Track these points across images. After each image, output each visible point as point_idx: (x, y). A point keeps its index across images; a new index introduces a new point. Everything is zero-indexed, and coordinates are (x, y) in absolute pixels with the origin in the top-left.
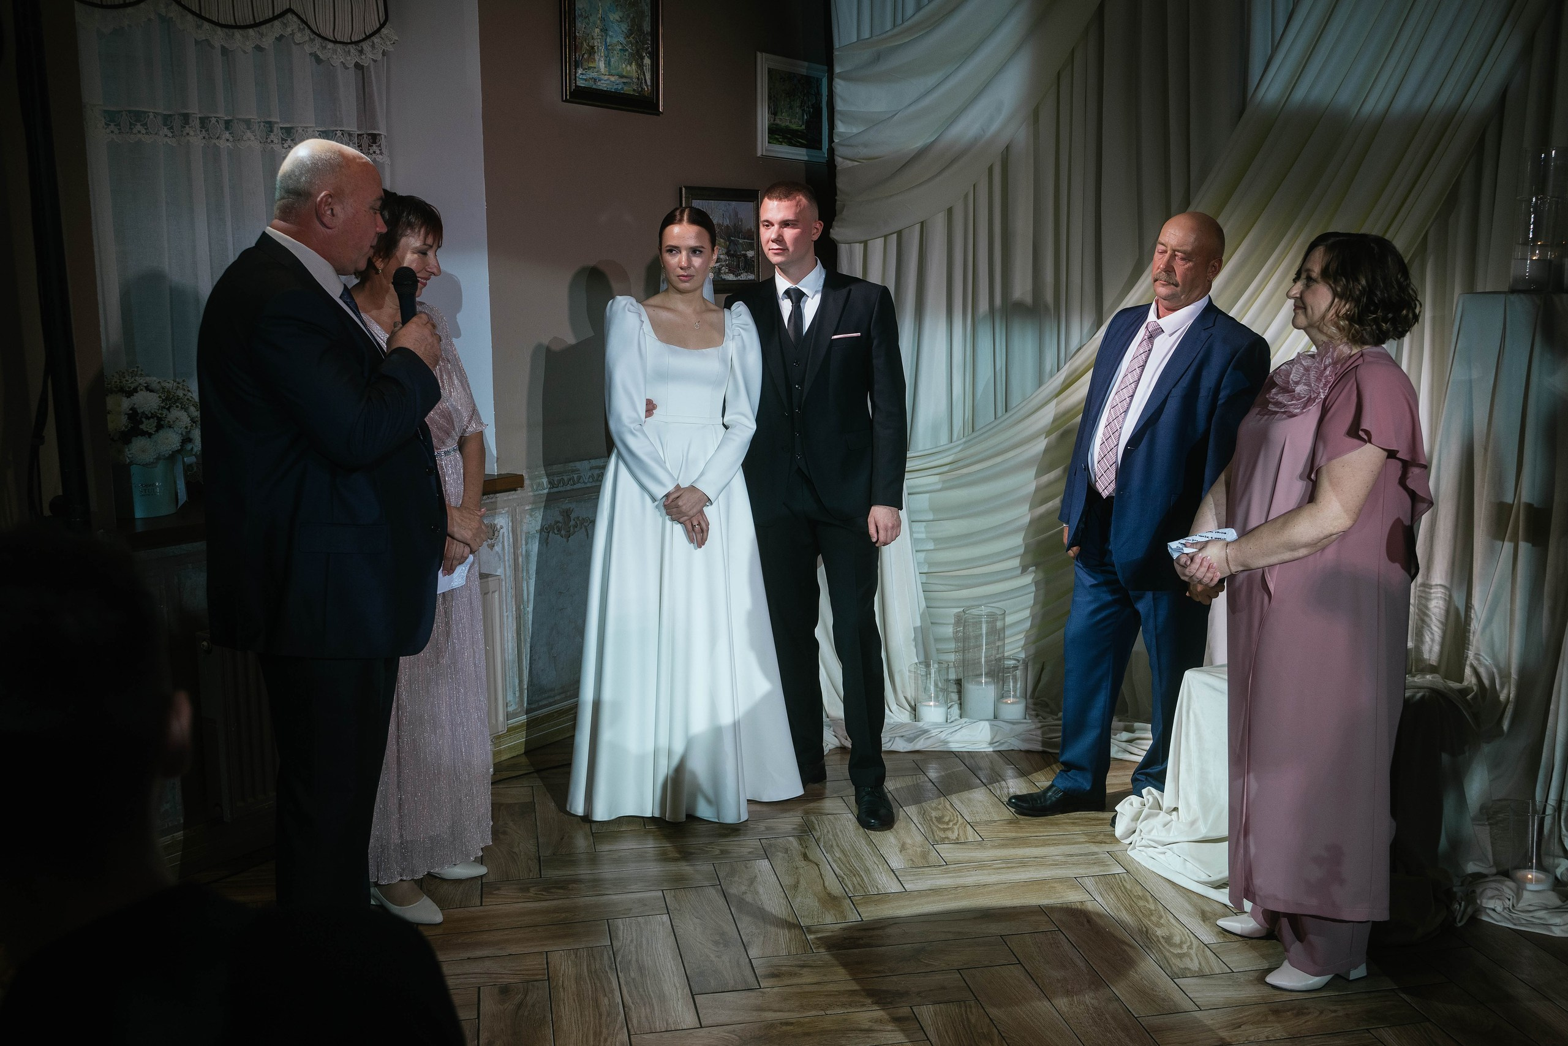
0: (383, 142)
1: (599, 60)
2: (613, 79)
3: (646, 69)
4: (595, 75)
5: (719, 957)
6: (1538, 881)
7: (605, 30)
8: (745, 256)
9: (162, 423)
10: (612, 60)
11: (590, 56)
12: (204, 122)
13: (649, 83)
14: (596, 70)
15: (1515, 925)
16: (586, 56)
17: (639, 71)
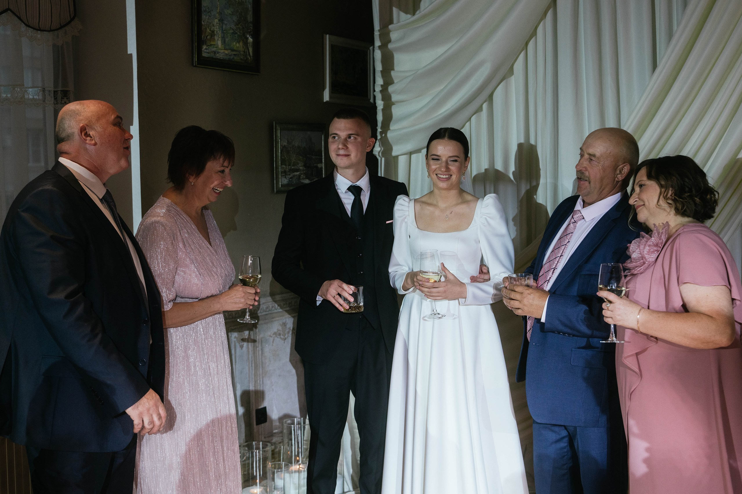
1: (218, 40)
2: (226, 52)
3: (249, 45)
4: (214, 49)
7: (221, 21)
8: (317, 167)
10: (227, 40)
11: (212, 37)
13: (251, 54)
14: (215, 46)
16: (208, 37)
17: (245, 47)
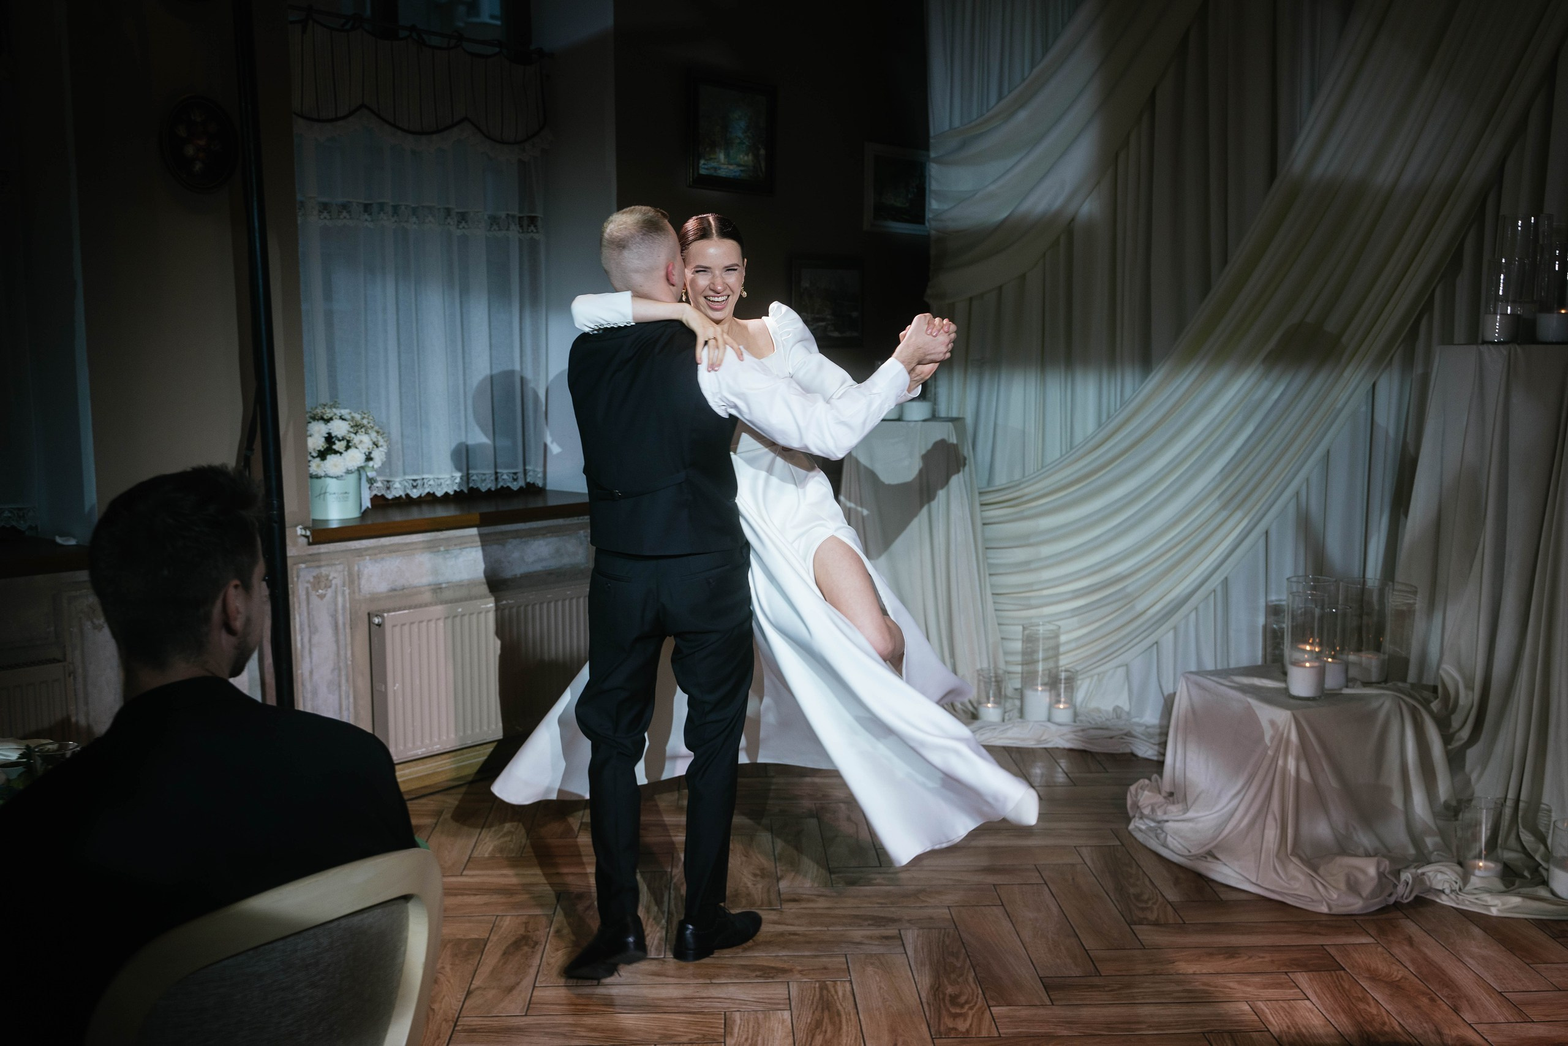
0: (539, 223)
1: (719, 152)
2: (731, 167)
3: (761, 159)
4: (715, 164)
5: (754, 885)
6: (1486, 868)
7: (725, 127)
9: (350, 444)
10: (732, 152)
11: (711, 149)
12: (396, 209)
13: (763, 169)
14: (716, 161)
15: (1458, 904)
16: (708, 149)
17: (755, 161)
